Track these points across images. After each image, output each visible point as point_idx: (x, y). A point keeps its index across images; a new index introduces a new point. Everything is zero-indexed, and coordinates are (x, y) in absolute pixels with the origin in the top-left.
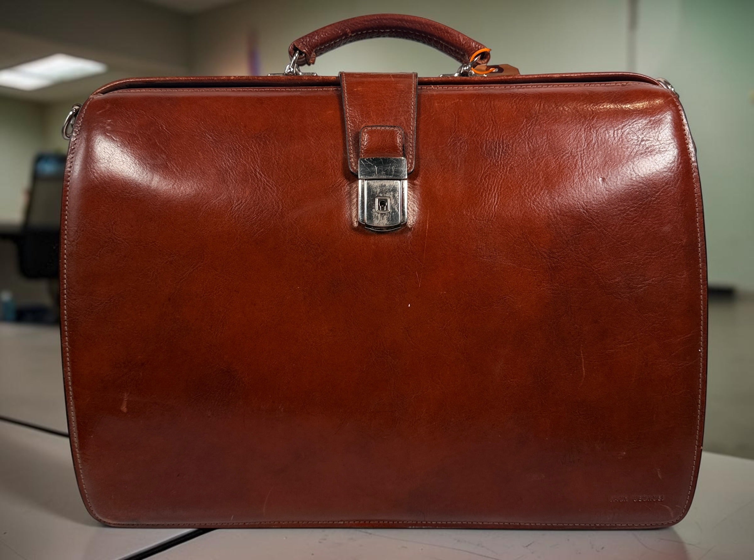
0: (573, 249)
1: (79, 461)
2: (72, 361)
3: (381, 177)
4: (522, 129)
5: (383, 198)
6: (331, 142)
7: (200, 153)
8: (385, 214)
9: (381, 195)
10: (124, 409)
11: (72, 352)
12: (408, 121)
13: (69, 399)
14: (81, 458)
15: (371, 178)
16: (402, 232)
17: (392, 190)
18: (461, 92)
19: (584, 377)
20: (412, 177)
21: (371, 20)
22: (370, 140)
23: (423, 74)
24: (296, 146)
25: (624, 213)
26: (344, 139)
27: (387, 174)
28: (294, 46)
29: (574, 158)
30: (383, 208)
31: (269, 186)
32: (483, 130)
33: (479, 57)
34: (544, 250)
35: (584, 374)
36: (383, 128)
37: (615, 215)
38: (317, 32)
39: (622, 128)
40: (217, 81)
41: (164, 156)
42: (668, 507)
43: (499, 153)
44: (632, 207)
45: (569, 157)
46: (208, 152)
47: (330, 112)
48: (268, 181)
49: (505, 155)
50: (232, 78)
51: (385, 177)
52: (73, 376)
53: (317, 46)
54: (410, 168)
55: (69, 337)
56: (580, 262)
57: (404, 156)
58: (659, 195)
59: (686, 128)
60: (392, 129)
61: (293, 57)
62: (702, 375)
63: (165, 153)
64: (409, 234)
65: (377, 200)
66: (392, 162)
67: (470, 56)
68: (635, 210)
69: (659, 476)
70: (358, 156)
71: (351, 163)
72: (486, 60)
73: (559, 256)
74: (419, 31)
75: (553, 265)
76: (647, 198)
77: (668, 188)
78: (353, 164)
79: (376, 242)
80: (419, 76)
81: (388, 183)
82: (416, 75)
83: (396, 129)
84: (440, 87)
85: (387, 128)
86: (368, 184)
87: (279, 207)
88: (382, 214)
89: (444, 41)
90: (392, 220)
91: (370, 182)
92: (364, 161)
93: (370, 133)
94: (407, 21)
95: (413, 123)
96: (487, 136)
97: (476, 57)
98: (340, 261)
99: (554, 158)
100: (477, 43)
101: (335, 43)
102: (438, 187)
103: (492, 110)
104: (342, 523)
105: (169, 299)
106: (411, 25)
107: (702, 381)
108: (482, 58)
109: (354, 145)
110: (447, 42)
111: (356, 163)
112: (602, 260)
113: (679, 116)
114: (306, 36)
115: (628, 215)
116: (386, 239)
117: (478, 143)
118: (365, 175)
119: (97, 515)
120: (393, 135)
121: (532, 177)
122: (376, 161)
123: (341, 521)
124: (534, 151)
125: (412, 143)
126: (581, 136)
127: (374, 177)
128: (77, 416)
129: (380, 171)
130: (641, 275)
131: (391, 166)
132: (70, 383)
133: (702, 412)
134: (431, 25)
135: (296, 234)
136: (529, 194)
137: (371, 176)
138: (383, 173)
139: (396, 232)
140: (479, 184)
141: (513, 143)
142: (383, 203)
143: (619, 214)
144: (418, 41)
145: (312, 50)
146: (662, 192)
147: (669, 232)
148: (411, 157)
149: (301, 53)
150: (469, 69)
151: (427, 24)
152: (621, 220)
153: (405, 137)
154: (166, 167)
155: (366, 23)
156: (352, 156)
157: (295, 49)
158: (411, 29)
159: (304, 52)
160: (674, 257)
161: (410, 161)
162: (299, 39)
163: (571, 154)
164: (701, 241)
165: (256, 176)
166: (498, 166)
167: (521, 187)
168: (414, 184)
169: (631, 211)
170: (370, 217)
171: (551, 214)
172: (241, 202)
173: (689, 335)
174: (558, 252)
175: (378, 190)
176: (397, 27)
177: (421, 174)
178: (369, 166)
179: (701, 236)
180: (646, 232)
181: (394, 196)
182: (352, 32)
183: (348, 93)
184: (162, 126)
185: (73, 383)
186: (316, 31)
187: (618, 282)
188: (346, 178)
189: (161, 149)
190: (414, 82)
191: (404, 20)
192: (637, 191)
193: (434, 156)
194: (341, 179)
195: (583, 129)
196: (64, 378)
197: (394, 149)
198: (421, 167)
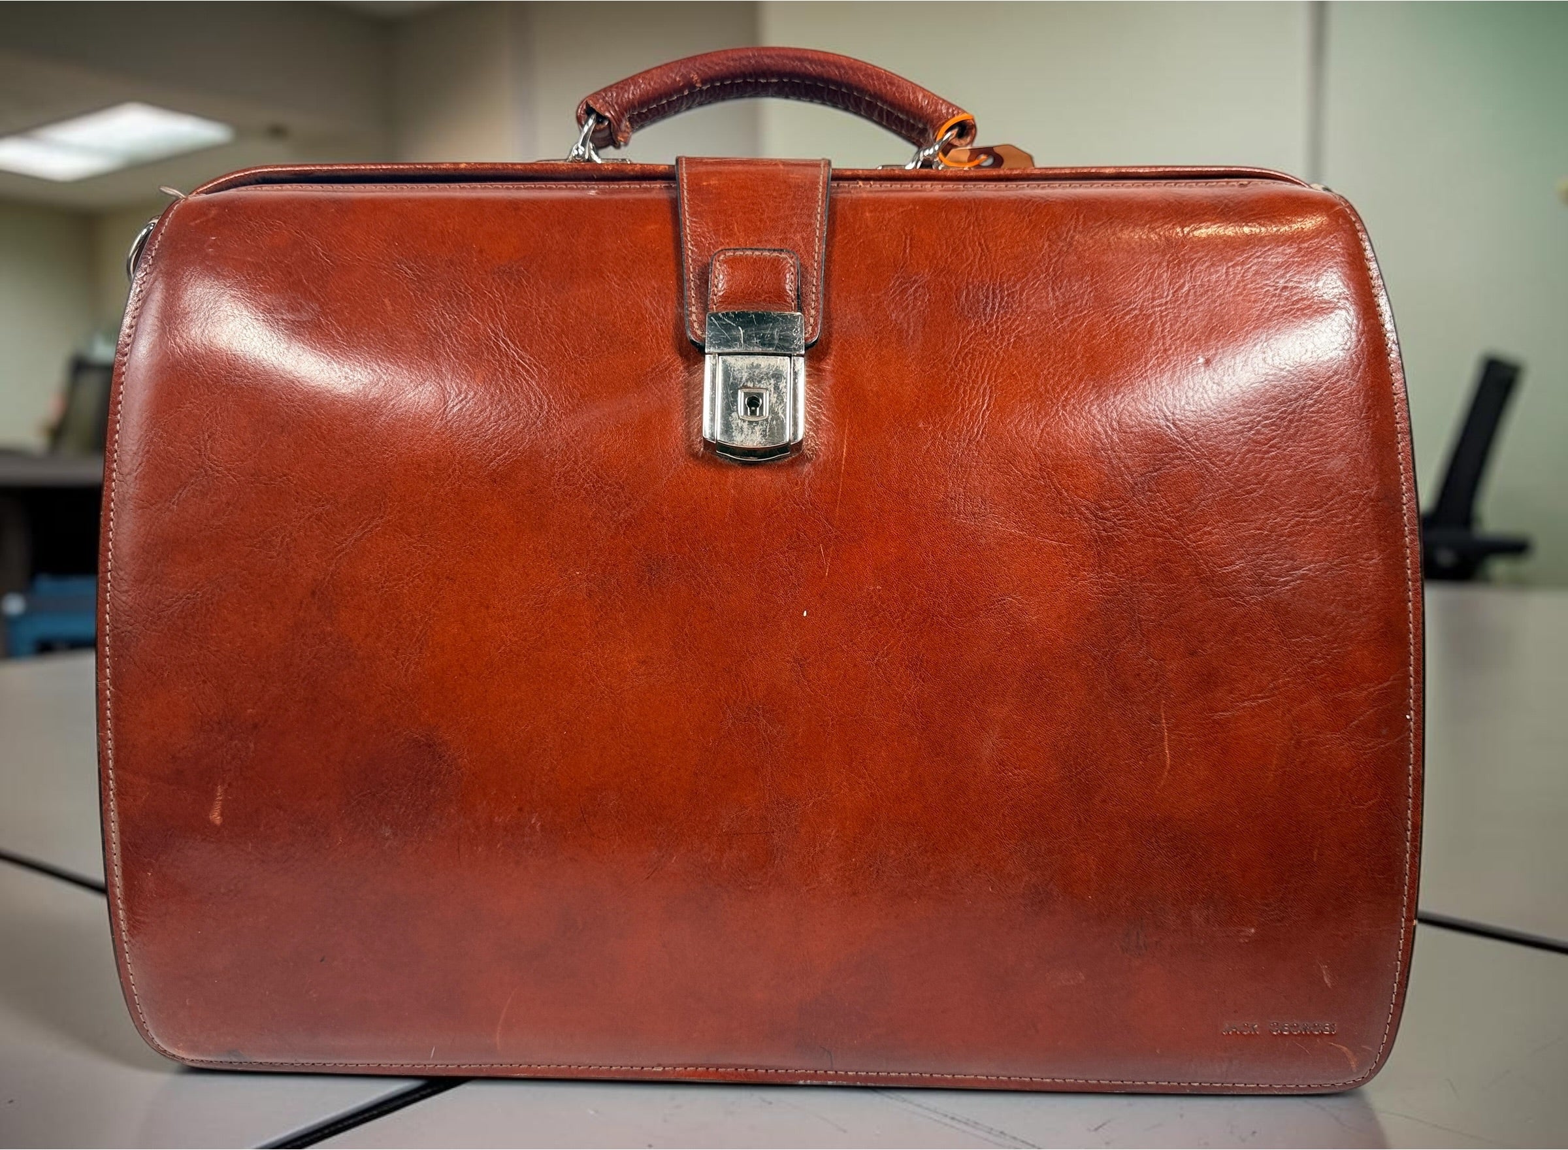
0: (1146, 503)
1: (123, 926)
2: (117, 718)
3: (751, 350)
4: (1040, 261)
5: (755, 391)
6: (653, 283)
7: (386, 301)
8: (757, 422)
9: (750, 384)
10: (216, 817)
11: (117, 700)
12: (808, 242)
13: (108, 795)
14: (128, 919)
15: (731, 350)
16: (792, 464)
17: (773, 376)
18: (917, 194)
19: (1168, 767)
20: (815, 353)
21: (741, 58)
22: (731, 278)
23: (843, 162)
24: (582, 290)
25: (1251, 429)
26: (680, 280)
27: (763, 344)
28: (588, 105)
29: (1147, 319)
30: (753, 413)
31: (523, 367)
32: (962, 263)
33: (955, 131)
34: (1086, 502)
35: (1168, 762)
36: (757, 253)
37: (1232, 434)
38: (633, 80)
39: (1243, 263)
40: (434, 172)
41: (316, 306)
42: (1345, 1049)
43: (993, 309)
44: (1266, 418)
45: (1136, 316)
46: (403, 298)
47: (652, 227)
48: (521, 357)
49: (1006, 313)
50: (462, 166)
51: (760, 350)
52: (117, 748)
53: (634, 107)
54: (812, 335)
55: (114, 668)
56: (1161, 528)
57: (800, 309)
58: (1321, 395)
59: (1373, 265)
60: (776, 254)
61: (583, 126)
62: (1414, 769)
63: (318, 300)
64: (807, 468)
65: (741, 395)
66: (775, 320)
67: (936, 129)
68: (1272, 424)
69: (1326, 980)
70: (705, 309)
71: (692, 323)
72: (969, 139)
73: (1116, 515)
74: (835, 83)
75: (1104, 533)
76: (1296, 400)
77: (1338, 380)
78: (696, 325)
79: (740, 481)
80: (834, 166)
81: (764, 362)
82: (829, 163)
83: (783, 255)
84: (876, 186)
85: (766, 253)
86: (724, 362)
87: (541, 407)
88: (750, 423)
89: (885, 102)
90: (772, 435)
91: (730, 359)
92: (718, 318)
93: (732, 263)
94: (811, 61)
95: (819, 247)
96: (969, 274)
97: (947, 132)
98: (663, 519)
99: (1107, 319)
100: (950, 105)
101: (669, 103)
102: (868, 374)
103: (979, 225)
104: (660, 1069)
105: (313, 593)
106: (819, 69)
107: (1415, 781)
108: (960, 135)
109: (698, 287)
110: (892, 105)
111: (702, 324)
112: (1206, 524)
113: (1358, 243)
114: (611, 87)
115: (1258, 433)
116: (761, 477)
117: (951, 289)
118: (719, 345)
119: (157, 1040)
120: (776, 267)
121: (1060, 356)
122: (743, 319)
123: (659, 1065)
124: (1065, 305)
125: (817, 287)
126: (1160, 276)
127: (736, 350)
128: (122, 832)
129: (748, 340)
130: (1286, 558)
131: (773, 329)
132: (111, 763)
133: (1416, 847)
134: (859, 69)
135: (576, 462)
136: (1054, 389)
137: (730, 347)
138: (755, 341)
139: (780, 462)
140: (952, 369)
141: (1022, 290)
142: (753, 402)
143: (1241, 432)
144: (835, 105)
145: (623, 115)
146: (1327, 389)
147: (1342, 470)
148: (813, 312)
149: (600, 118)
150: (935, 155)
151: (852, 68)
152: (1245, 444)
153: (802, 275)
154: (318, 326)
155: (732, 63)
156: (694, 309)
157: (589, 111)
158: (820, 78)
159: (605, 118)
160: (1353, 521)
161: (812, 320)
162: (597, 93)
163: (1141, 310)
164: (1409, 490)
165: (498, 347)
166: (991, 334)
167: (1037, 375)
168: (819, 370)
169: (1265, 426)
170: (727, 428)
171: (1100, 429)
172: (466, 397)
173: (1386, 685)
174: (1114, 507)
175: (745, 375)
176: (792, 74)
177: (835, 348)
178: (728, 328)
179: (1407, 480)
180: (1296, 468)
181: (776, 388)
182: (704, 82)
183: (689, 191)
184: (315, 250)
185: (116, 762)
186: (632, 78)
187: (1238, 572)
188: (681, 356)
189: (310, 292)
190: (823, 175)
191: (807, 59)
192: (1275, 386)
193: (860, 315)
194: (670, 356)
195: (1165, 264)
196: (99, 753)
197: (779, 295)
198: (834, 336)
